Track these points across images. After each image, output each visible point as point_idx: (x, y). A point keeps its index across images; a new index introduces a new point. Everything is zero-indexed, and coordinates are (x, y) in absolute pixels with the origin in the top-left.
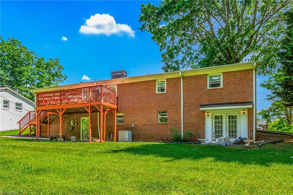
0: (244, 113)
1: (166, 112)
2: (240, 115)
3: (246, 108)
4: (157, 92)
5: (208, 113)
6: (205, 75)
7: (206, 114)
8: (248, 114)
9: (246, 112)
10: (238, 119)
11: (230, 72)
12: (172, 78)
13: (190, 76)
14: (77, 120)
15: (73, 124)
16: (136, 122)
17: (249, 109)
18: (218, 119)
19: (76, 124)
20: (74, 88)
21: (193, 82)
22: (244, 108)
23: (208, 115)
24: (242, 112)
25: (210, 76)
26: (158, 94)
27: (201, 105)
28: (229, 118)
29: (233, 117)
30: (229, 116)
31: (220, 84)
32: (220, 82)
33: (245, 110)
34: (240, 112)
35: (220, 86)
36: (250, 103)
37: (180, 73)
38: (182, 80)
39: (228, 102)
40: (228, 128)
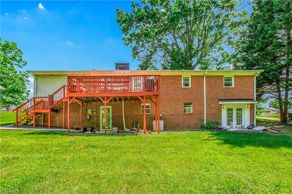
0: (248, 107)
1: (191, 104)
2: (245, 109)
3: (249, 104)
4: (183, 87)
5: (224, 106)
6: (222, 76)
7: (222, 107)
8: (251, 108)
9: (249, 106)
10: (243, 112)
11: (239, 76)
12: (196, 76)
13: (211, 76)
14: (96, 109)
15: (91, 113)
16: (164, 113)
17: (251, 104)
18: (230, 110)
19: (95, 113)
20: (92, 75)
21: (213, 81)
22: (247, 103)
23: (223, 108)
25: (225, 77)
26: (184, 88)
27: (219, 100)
28: (237, 111)
29: (240, 110)
30: (237, 109)
31: (232, 84)
32: (232, 82)
33: (248, 105)
34: (245, 106)
35: (232, 86)
36: (252, 100)
37: (206, 72)
38: (205, 78)
39: (238, 98)
40: (236, 118)
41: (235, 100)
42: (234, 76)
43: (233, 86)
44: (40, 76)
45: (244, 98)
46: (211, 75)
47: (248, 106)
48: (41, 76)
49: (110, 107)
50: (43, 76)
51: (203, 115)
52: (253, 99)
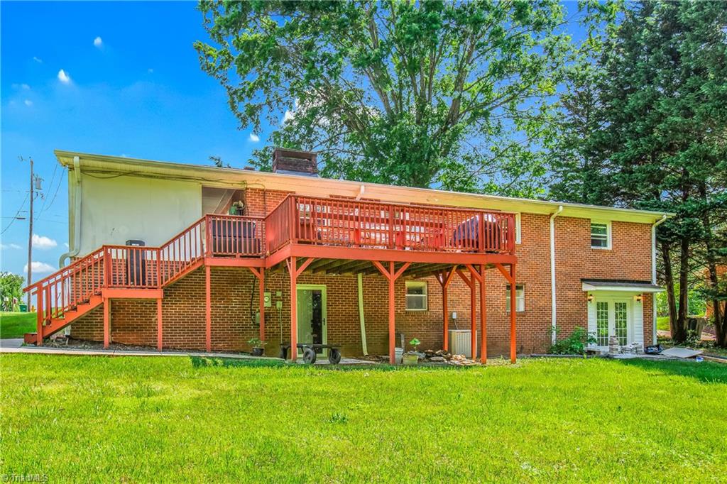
0: (638, 300)
1: (521, 288)
2: (632, 305)
5: (591, 295)
6: (588, 219)
7: (588, 300)
8: (644, 302)
9: (642, 299)
10: (628, 311)
14: (283, 293)
15: (269, 305)
17: (645, 294)
18: (602, 307)
21: (568, 230)
22: (639, 292)
24: (636, 298)
25: (593, 223)
27: (583, 280)
28: (616, 308)
29: (621, 307)
30: (616, 303)
31: (606, 241)
32: (605, 237)
33: (640, 295)
34: (633, 299)
35: (606, 246)
36: (648, 283)
37: (561, 208)
38: (552, 221)
39: (621, 278)
40: (615, 327)
41: (614, 281)
42: (612, 221)
43: (609, 247)
44: (92, 171)
45: (633, 279)
46: (565, 215)
47: (640, 298)
48: (97, 172)
49: (323, 288)
50: (104, 172)
51: (548, 319)
52: (650, 283)
